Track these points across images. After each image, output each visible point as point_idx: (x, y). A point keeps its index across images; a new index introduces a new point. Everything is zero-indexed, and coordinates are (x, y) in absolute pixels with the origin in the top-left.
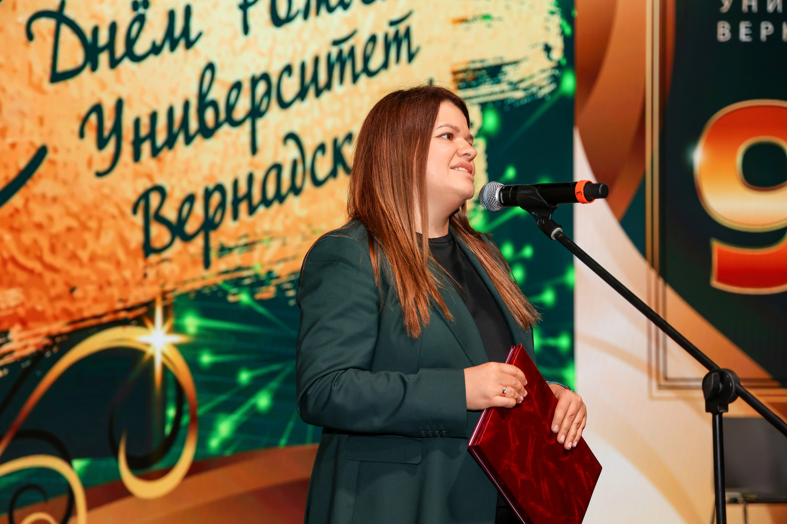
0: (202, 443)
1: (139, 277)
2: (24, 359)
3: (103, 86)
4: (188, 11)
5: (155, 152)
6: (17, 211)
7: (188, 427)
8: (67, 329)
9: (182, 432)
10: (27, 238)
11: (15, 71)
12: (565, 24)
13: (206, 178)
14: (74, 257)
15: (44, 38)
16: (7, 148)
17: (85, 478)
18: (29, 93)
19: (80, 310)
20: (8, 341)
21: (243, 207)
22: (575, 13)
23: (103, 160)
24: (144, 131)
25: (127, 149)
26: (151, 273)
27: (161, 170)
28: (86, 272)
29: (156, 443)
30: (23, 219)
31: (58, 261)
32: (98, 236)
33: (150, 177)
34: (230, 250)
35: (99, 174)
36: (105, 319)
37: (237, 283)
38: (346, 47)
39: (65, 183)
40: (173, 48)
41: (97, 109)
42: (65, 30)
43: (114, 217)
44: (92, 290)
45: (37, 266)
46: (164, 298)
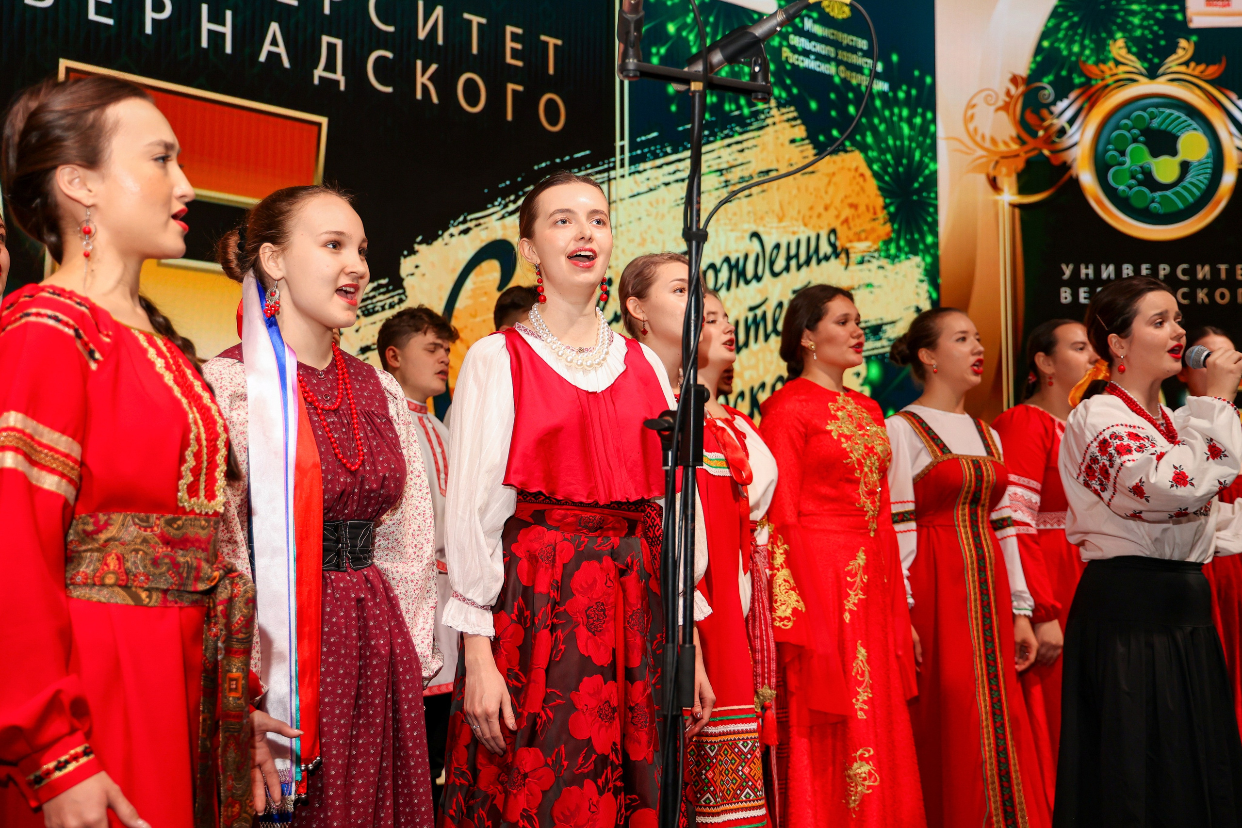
12: (931, 289)
22: (940, 281)
38: (759, 312)
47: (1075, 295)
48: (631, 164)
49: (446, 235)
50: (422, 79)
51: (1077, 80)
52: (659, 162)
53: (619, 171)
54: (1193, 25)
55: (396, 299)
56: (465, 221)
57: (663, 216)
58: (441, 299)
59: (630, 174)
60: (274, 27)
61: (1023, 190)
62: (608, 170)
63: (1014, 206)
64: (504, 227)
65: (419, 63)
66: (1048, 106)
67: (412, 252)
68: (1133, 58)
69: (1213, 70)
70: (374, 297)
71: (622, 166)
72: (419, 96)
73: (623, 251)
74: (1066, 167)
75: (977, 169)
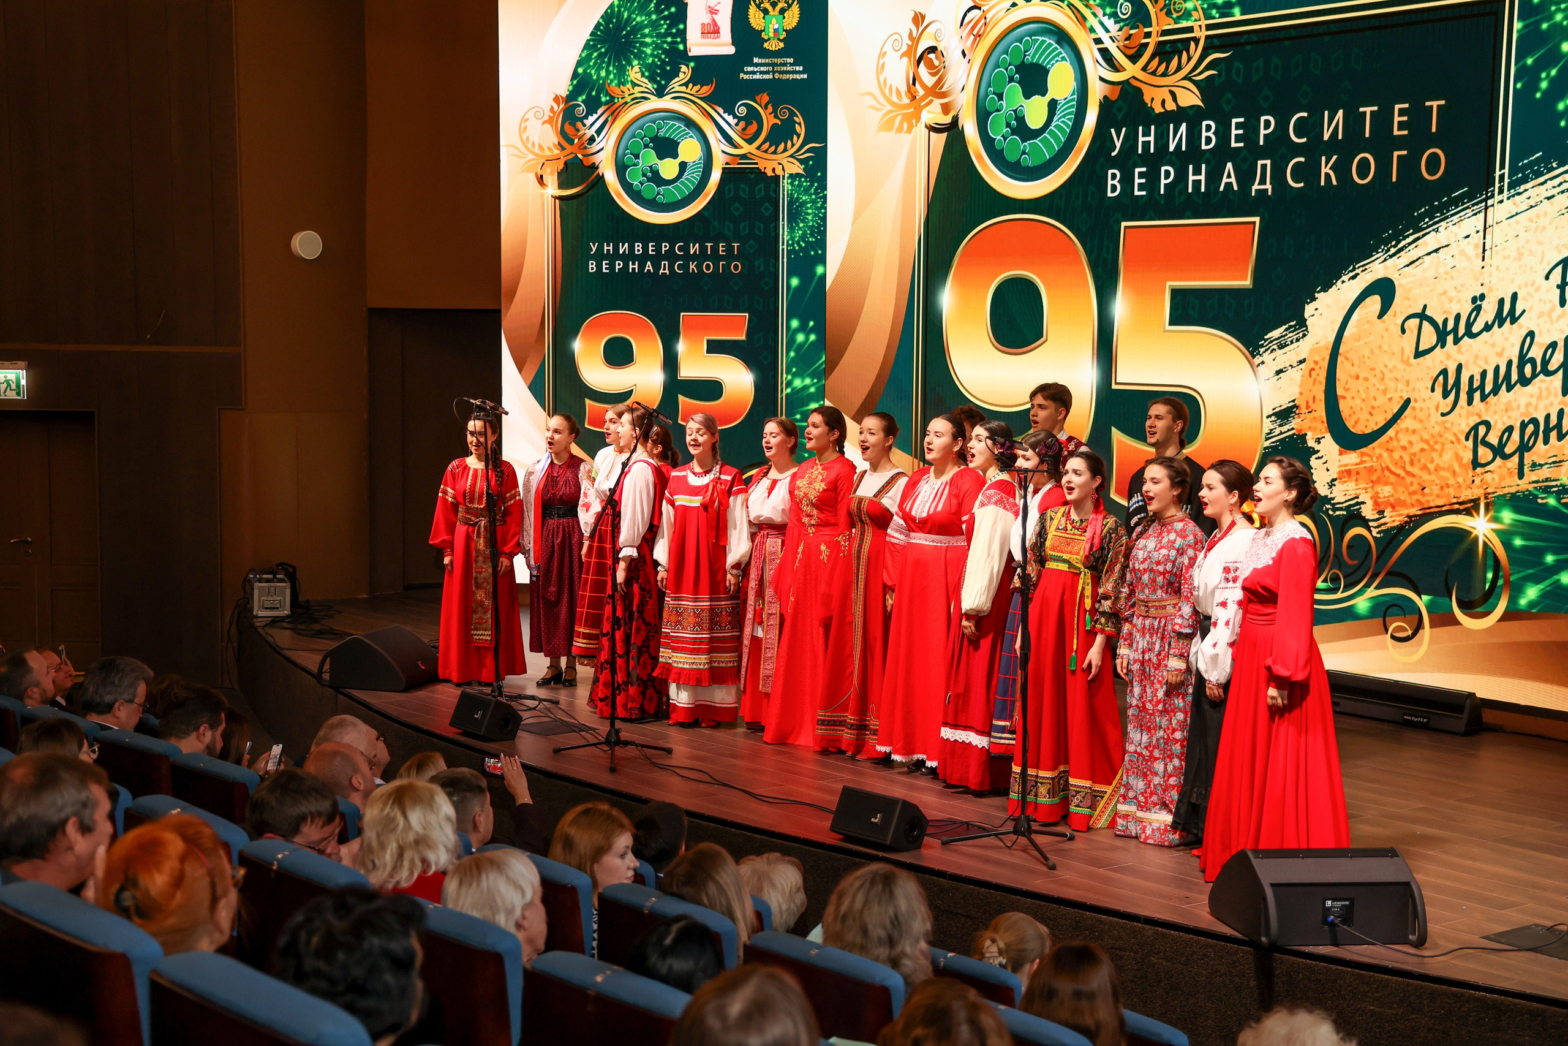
0: (1513, 600)
1: (1469, 482)
2: (1393, 528)
3: (1449, 357)
4: (1515, 297)
5: (1484, 398)
6: (1391, 439)
7: (1502, 585)
8: (1420, 513)
9: (1497, 590)
10: (1396, 455)
11: (1393, 354)
13: (1522, 414)
14: (1425, 468)
15: (1412, 331)
16: (1387, 401)
17: (1429, 608)
18: (1401, 366)
19: (1428, 501)
20: (1384, 517)
21: (1553, 435)
23: (1447, 405)
24: (1476, 384)
25: (1463, 397)
26: (1477, 480)
27: (1487, 410)
28: (1433, 477)
29: (1477, 595)
30: (1395, 443)
31: (1415, 470)
32: (1441, 455)
33: (1479, 415)
34: (1541, 465)
35: (1443, 415)
36: (1444, 509)
37: (1546, 490)
39: (1421, 421)
40: (1500, 326)
41: (1444, 372)
42: (1426, 324)
43: (1452, 443)
44: (1436, 490)
45: (1402, 473)
46: (1486, 498)
48: (1509, 190)
49: (1339, 282)
50: (1325, 170)
52: (1541, 179)
53: (1497, 198)
55: (1301, 335)
56: (1354, 269)
57: (1544, 228)
58: (1333, 330)
59: (1508, 198)
60: (1229, 165)
62: (1486, 200)
64: (1386, 268)
65: (1324, 158)
67: (1314, 299)
70: (1286, 335)
71: (1501, 191)
72: (1323, 183)
73: (1498, 268)
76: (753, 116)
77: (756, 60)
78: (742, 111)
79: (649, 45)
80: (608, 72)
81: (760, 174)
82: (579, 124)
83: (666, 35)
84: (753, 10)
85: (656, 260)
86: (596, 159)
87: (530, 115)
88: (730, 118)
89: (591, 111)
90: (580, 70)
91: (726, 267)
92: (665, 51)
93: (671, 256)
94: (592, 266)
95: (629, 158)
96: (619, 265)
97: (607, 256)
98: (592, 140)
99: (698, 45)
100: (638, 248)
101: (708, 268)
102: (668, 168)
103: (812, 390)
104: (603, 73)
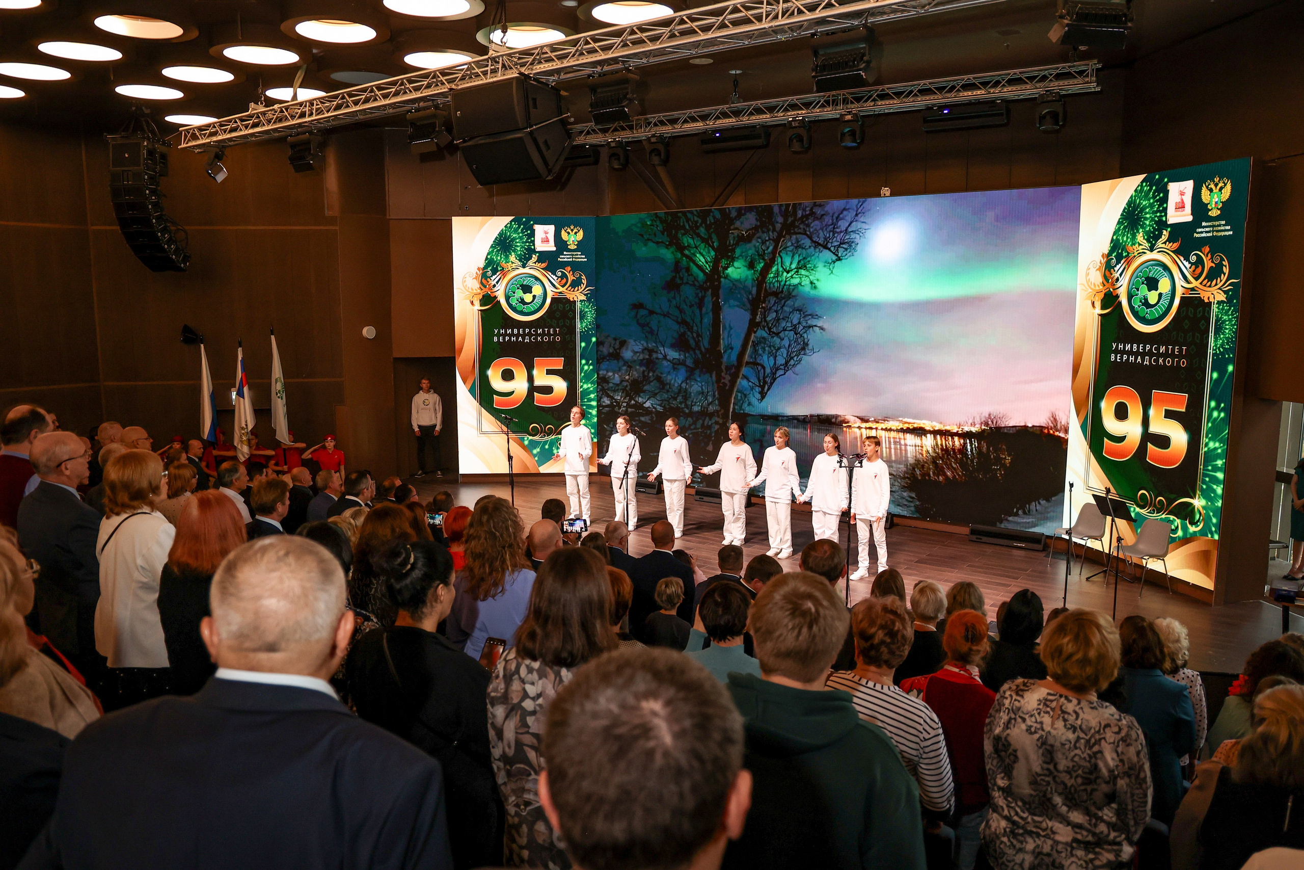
47: (1116, 357)
51: (1124, 255)
54: (1169, 223)
61: (1103, 308)
63: (1099, 315)
66: (1113, 267)
68: (1145, 241)
69: (1175, 246)
74: (1117, 296)
75: (1087, 299)
76: (564, 276)
77: (565, 253)
78: (559, 274)
79: (519, 246)
80: (501, 258)
81: (568, 300)
82: (489, 279)
83: (526, 242)
84: (563, 232)
85: (523, 336)
86: (496, 294)
87: (467, 276)
88: (554, 277)
89: (494, 273)
90: (489, 257)
91: (554, 339)
92: (525, 249)
93: (530, 334)
94: (496, 339)
95: (511, 294)
96: (507, 338)
97: (502, 335)
98: (494, 286)
99: (540, 247)
100: (516, 331)
101: (546, 339)
102: (528, 298)
103: (591, 389)
104: (499, 258)
